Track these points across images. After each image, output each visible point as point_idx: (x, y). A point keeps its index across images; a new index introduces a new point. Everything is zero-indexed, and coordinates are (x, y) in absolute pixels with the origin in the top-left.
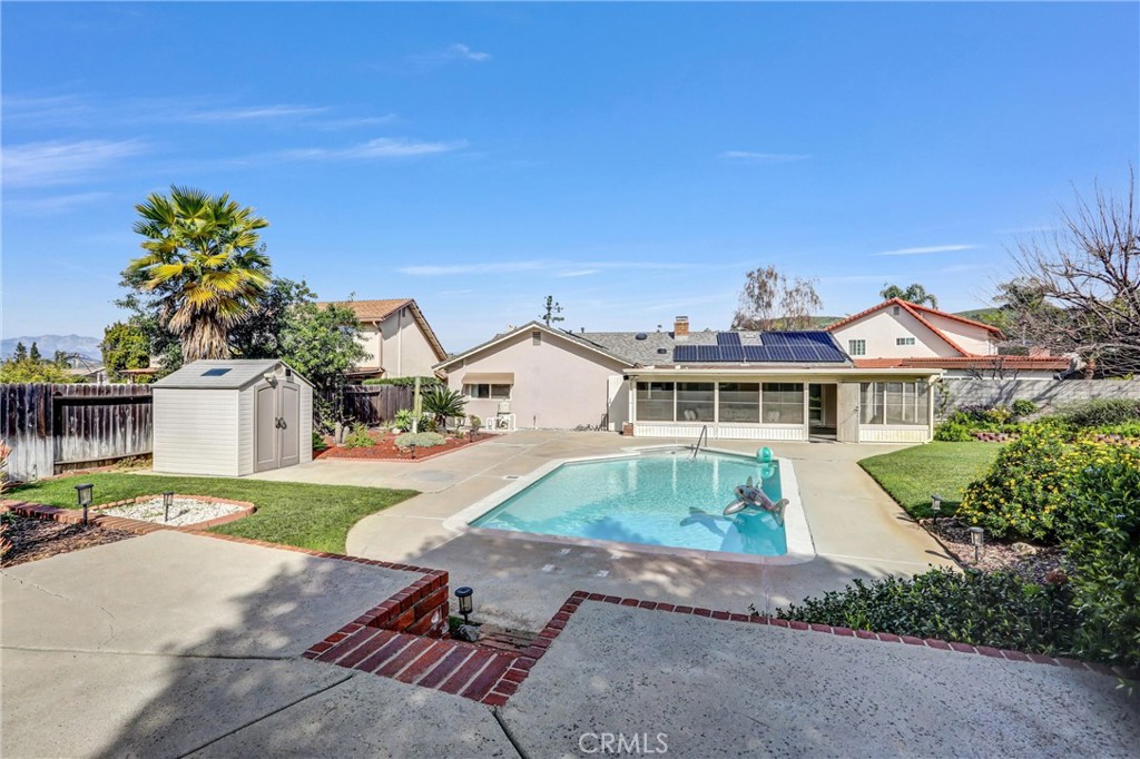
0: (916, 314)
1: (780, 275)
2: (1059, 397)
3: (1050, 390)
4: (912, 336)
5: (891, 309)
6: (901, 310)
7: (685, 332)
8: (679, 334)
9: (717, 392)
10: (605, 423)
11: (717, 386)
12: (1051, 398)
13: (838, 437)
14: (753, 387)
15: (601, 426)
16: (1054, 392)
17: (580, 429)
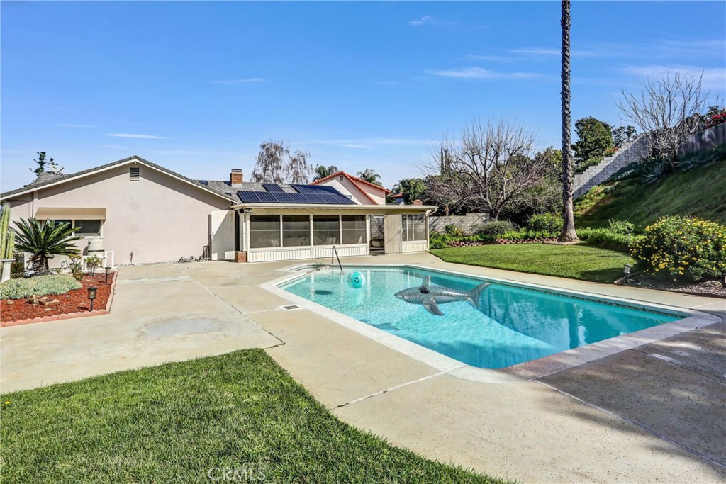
0: (354, 182)
1: (285, 149)
2: (438, 225)
3: (434, 222)
4: (350, 194)
5: (339, 178)
6: (344, 178)
7: (240, 181)
8: (235, 182)
9: (312, 222)
10: (207, 254)
11: (311, 217)
12: (435, 226)
13: (386, 251)
14: (335, 218)
15: (204, 256)
16: (436, 223)
17: (182, 261)
